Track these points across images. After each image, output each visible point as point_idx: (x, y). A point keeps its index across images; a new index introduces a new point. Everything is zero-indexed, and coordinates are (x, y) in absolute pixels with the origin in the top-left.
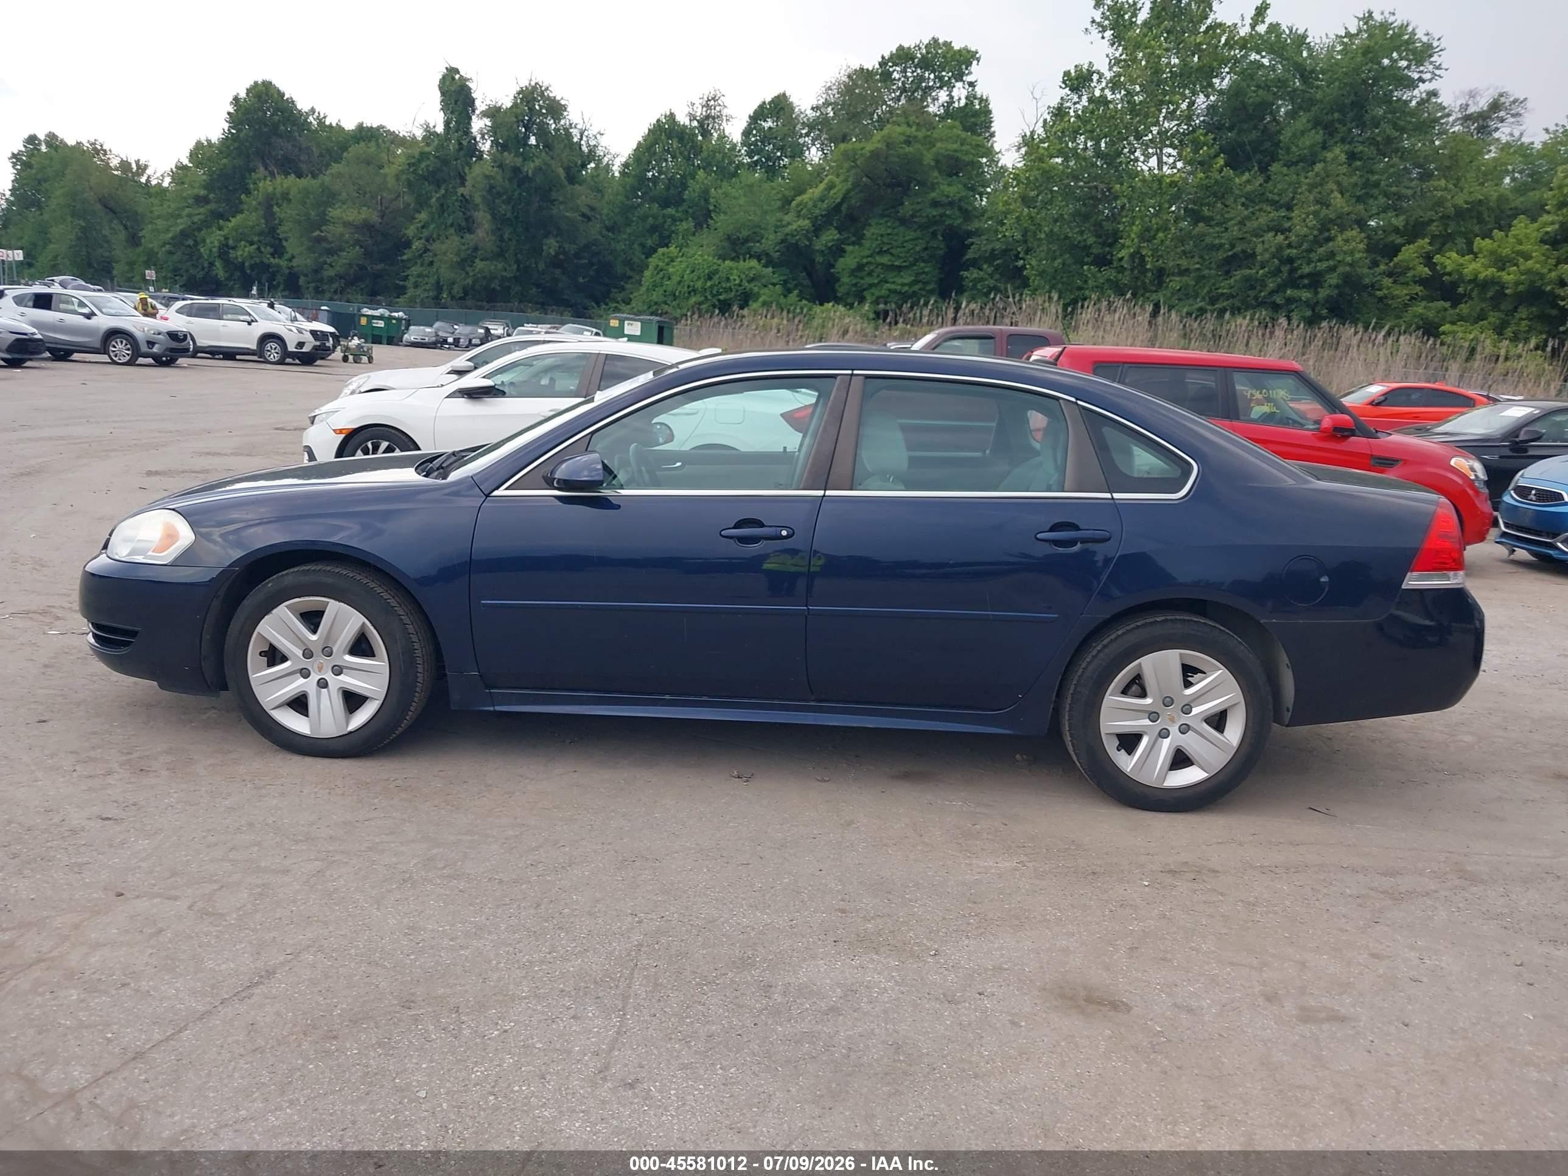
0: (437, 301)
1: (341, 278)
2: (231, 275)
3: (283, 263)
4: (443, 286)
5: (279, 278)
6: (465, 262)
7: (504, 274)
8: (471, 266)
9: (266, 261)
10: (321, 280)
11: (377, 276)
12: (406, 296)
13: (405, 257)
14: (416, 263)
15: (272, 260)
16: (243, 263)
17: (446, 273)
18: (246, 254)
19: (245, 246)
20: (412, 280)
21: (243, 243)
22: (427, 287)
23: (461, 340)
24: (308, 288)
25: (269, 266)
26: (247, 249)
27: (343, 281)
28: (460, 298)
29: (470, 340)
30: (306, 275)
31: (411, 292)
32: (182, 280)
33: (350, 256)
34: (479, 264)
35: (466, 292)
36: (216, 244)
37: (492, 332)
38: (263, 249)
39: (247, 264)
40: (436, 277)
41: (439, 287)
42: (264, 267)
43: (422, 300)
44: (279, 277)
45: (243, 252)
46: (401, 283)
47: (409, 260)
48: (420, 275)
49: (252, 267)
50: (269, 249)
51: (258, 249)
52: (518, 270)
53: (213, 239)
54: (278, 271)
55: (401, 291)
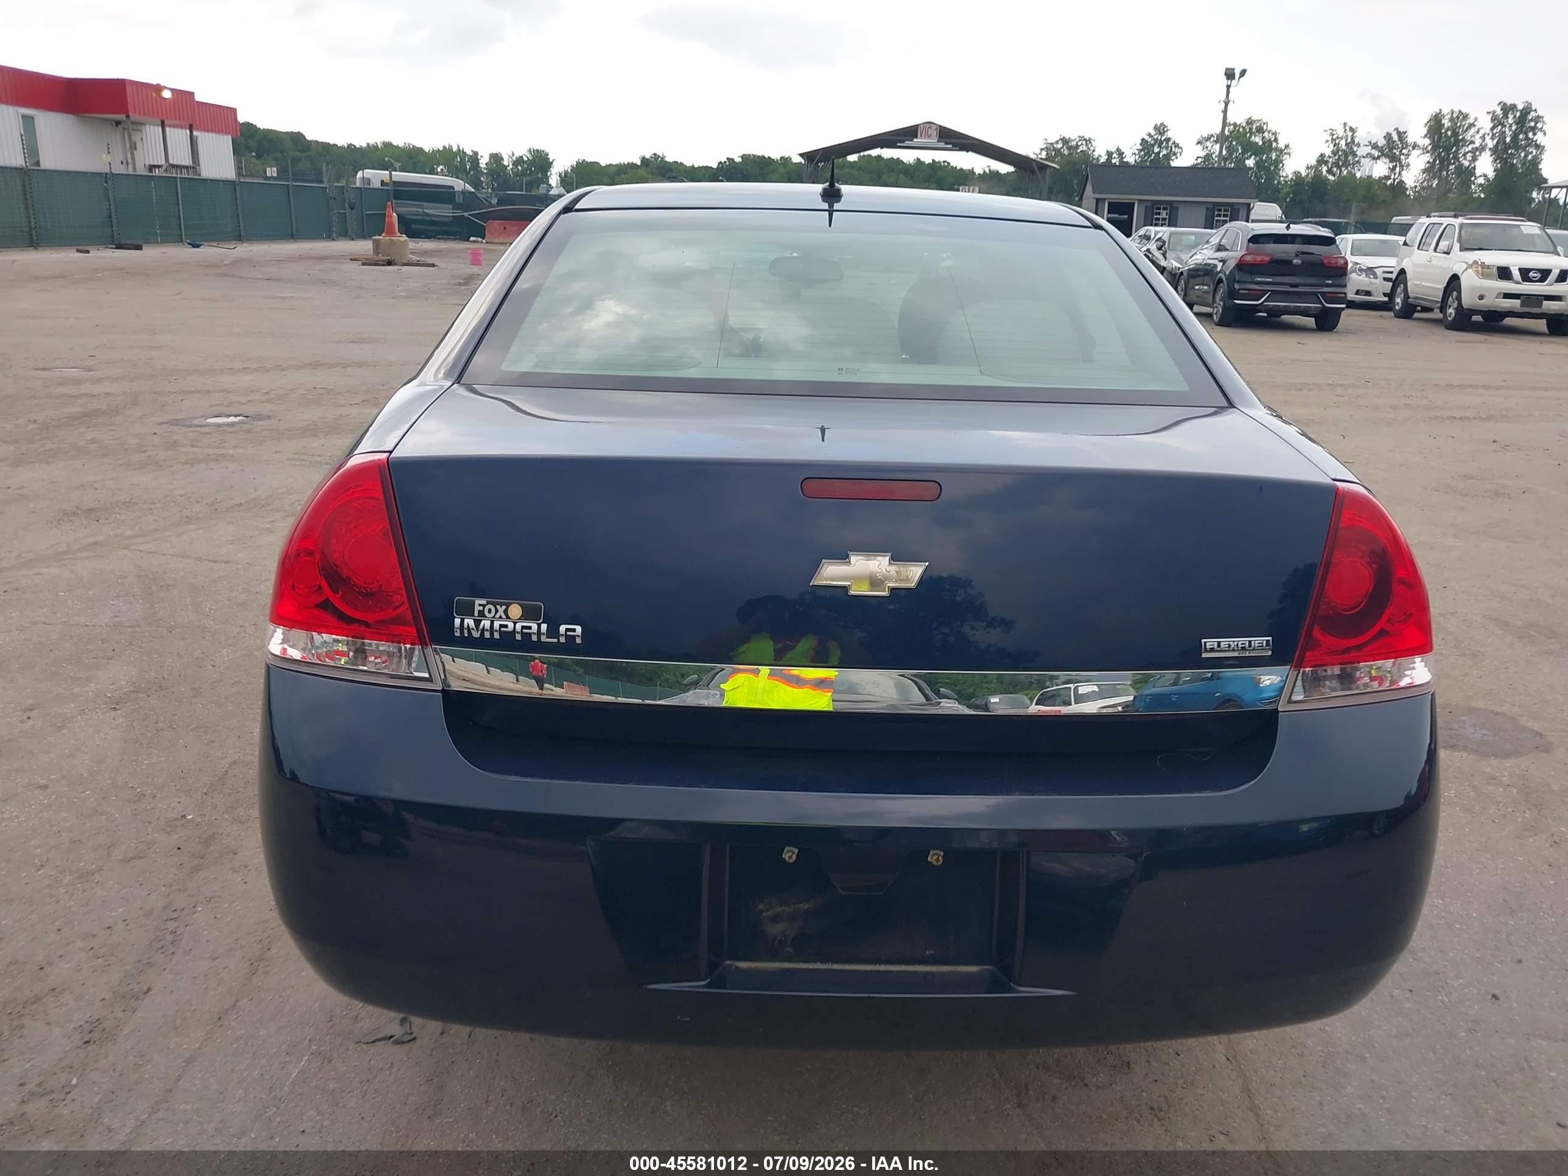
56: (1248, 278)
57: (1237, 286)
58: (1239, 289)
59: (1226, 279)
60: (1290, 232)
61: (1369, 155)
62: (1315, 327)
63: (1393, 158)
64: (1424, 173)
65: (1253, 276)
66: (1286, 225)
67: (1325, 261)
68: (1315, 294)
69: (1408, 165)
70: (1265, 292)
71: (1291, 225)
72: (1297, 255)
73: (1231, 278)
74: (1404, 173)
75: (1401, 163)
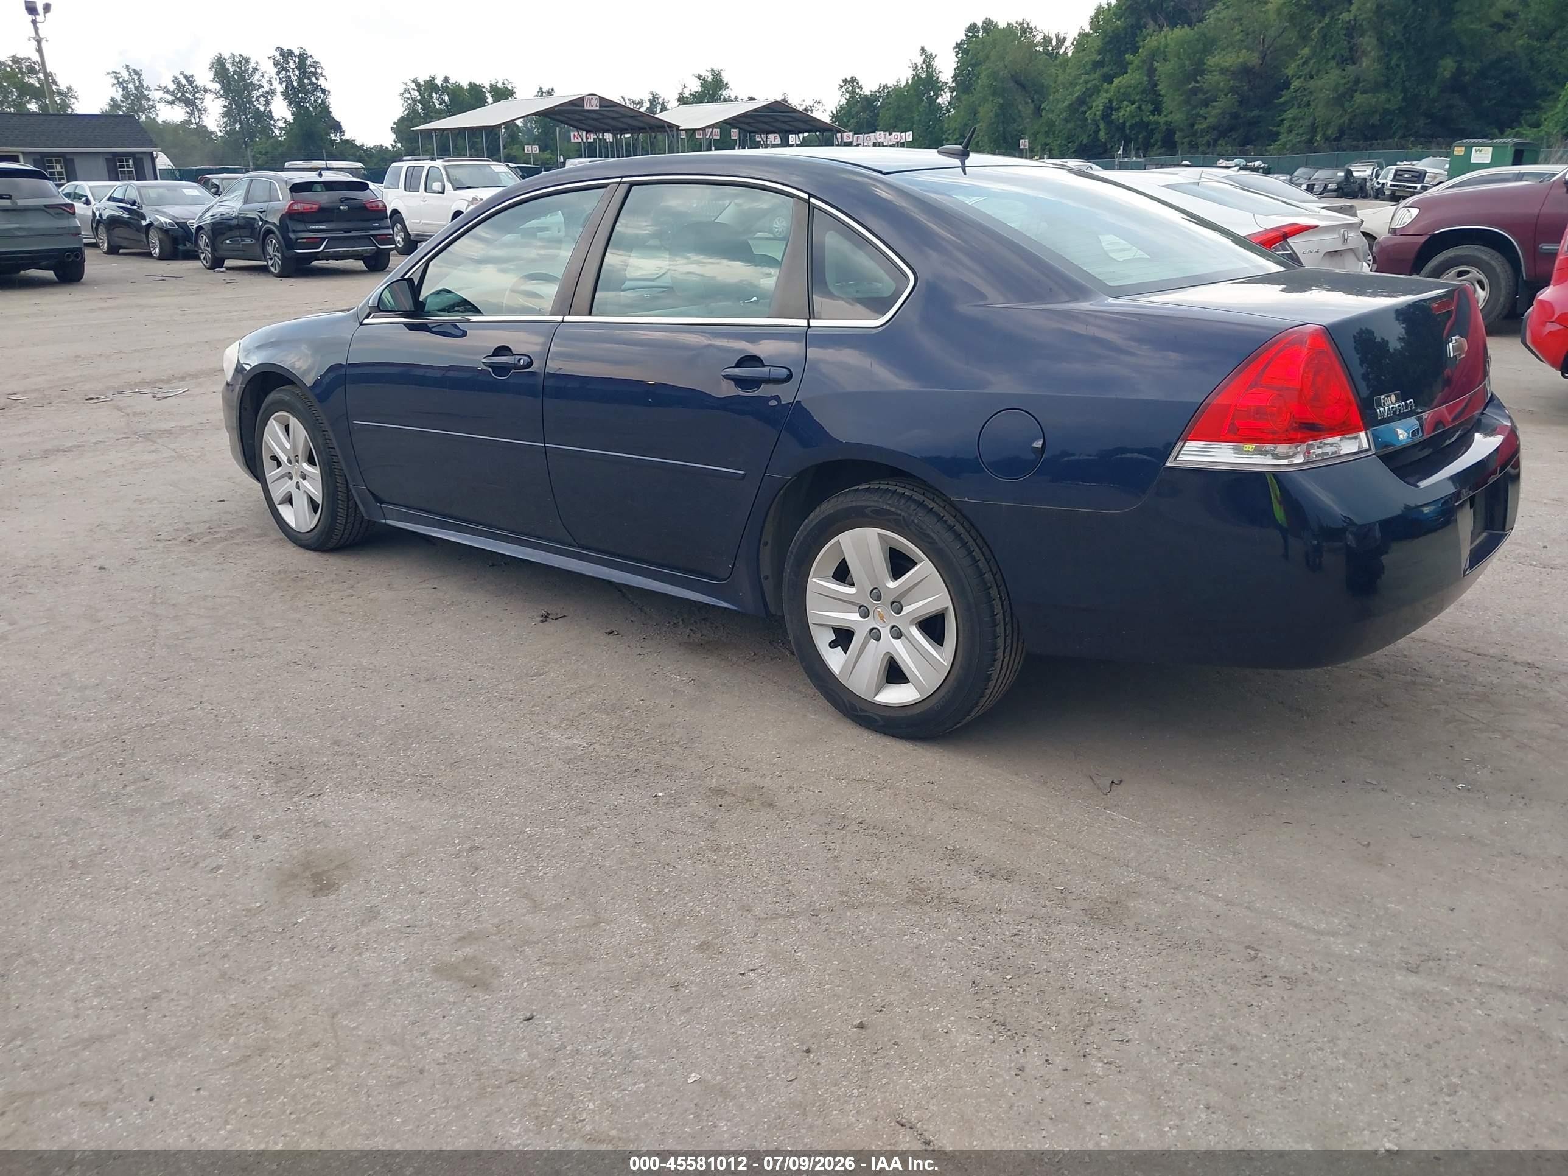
0: (1310, 146)
1: (1214, 129)
2: (1112, 137)
3: (1162, 120)
4: (1318, 127)
5: (1157, 136)
6: (1342, 98)
7: (1387, 106)
8: (1350, 101)
9: (1145, 119)
10: (1194, 134)
11: (1254, 123)
12: (1278, 143)
13: (1282, 100)
14: (1293, 105)
15: (1151, 117)
16: (1124, 124)
17: (1321, 112)
18: (1127, 114)
19: (1127, 106)
20: (1287, 124)
21: (1125, 103)
22: (1301, 131)
23: (1316, 187)
24: (1183, 144)
25: (1148, 124)
26: (1128, 109)
27: (1216, 132)
28: (1335, 140)
29: (1326, 186)
30: (1182, 130)
31: (1283, 138)
32: (1073, 147)
33: (1224, 103)
34: (1359, 98)
35: (1342, 132)
36: (1101, 108)
37: (1355, 174)
38: (1143, 107)
39: (1127, 124)
40: (1311, 118)
41: (1313, 129)
42: (1143, 125)
43: (1294, 145)
44: (1157, 134)
45: (1125, 112)
46: (1275, 129)
47: (1285, 103)
48: (1294, 119)
49: (1132, 127)
50: (1150, 107)
51: (1140, 108)
52: (1404, 99)
53: (1099, 103)
54: (1156, 128)
55: (1274, 137)
56: (301, 227)
57: (292, 236)
58: (297, 239)
59: (278, 230)
60: (323, 179)
61: (161, 100)
62: (365, 268)
63: (188, 103)
64: (223, 117)
65: (307, 225)
66: (318, 173)
67: (368, 205)
68: (368, 237)
69: (205, 110)
70: (324, 239)
71: (323, 173)
72: (342, 202)
73: (283, 227)
74: (204, 117)
75: (197, 106)
